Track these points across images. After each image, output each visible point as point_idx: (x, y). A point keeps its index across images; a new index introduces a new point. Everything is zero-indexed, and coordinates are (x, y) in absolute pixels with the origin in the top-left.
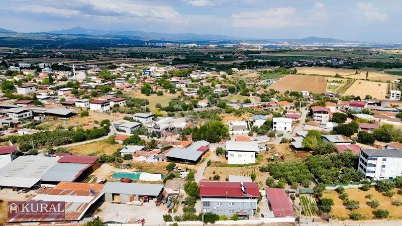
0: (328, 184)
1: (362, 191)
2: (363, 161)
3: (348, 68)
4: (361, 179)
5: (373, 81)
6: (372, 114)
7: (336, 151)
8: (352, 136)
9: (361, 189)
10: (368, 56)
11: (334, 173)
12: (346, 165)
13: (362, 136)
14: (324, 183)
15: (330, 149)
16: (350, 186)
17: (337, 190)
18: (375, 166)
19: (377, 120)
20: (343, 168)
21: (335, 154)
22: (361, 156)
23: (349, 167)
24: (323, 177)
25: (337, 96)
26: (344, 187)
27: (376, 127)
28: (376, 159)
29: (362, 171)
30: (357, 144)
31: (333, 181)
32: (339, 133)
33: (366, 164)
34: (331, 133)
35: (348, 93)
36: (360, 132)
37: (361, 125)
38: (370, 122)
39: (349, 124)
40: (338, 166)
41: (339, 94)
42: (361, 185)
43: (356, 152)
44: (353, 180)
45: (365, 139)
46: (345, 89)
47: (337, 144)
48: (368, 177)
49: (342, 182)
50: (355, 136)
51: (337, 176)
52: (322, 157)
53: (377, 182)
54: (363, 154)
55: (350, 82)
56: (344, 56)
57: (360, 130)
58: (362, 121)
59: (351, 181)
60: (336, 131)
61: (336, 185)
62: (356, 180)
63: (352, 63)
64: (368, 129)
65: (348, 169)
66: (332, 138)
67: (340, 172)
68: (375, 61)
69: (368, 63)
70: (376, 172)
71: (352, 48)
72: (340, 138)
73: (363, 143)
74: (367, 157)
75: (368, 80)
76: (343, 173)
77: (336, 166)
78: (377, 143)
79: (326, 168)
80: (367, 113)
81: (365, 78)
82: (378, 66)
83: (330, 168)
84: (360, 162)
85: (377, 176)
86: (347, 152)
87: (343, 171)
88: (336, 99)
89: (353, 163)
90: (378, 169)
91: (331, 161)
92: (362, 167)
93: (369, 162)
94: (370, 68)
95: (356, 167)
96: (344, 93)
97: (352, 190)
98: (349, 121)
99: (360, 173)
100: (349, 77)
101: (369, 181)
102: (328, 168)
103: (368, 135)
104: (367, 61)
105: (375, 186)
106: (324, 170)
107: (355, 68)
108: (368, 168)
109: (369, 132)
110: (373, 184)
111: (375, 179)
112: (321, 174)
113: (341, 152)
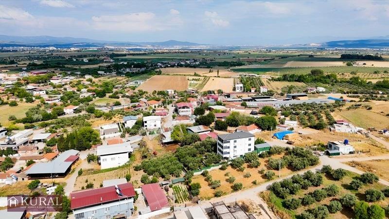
0: (196, 170)
1: (222, 171)
2: (220, 145)
3: (204, 68)
4: (220, 161)
5: (222, 77)
6: (224, 105)
7: (200, 140)
8: (211, 126)
9: (221, 169)
10: (217, 56)
11: (199, 159)
12: (208, 151)
13: (218, 125)
14: (192, 170)
15: (195, 138)
16: (212, 168)
17: (203, 174)
18: (229, 147)
19: (228, 109)
20: (206, 153)
21: (199, 142)
22: (218, 141)
23: (210, 152)
24: (190, 165)
25: (197, 92)
26: (208, 170)
27: (227, 115)
28: (229, 142)
29: (220, 153)
30: (215, 131)
31: (199, 167)
32: (200, 124)
33: (222, 147)
34: (195, 125)
35: (206, 88)
36: (216, 121)
37: (216, 115)
38: (223, 112)
39: (208, 115)
40: (202, 153)
41: (199, 91)
42: (220, 166)
43: (214, 139)
44: (214, 163)
45: (221, 127)
46: (202, 86)
47: (200, 134)
48: (225, 158)
49: (207, 166)
50: (213, 125)
51: (202, 161)
52: (189, 146)
53: (232, 161)
54: (220, 139)
55: (206, 79)
56: (199, 57)
57: (216, 119)
58: (217, 111)
59: (213, 164)
60: (198, 123)
61: (201, 169)
62: (217, 163)
63: (206, 62)
64: (222, 118)
65: (210, 154)
66: (195, 129)
67: (204, 157)
68: (223, 61)
69: (218, 63)
70: (230, 153)
71: (205, 50)
72: (202, 128)
73: (219, 130)
74: (222, 141)
75: (219, 77)
76: (206, 158)
77: (200, 153)
78: (229, 128)
79: (192, 156)
80: (221, 104)
81: (217, 75)
82: (225, 65)
83: (195, 156)
84: (218, 146)
85: (231, 156)
86: (208, 140)
87: (206, 156)
88: (197, 94)
89: (213, 149)
90: (231, 150)
91: (196, 149)
92: (220, 151)
93: (224, 145)
94: (220, 67)
95: (215, 151)
96: (202, 89)
97: (214, 171)
98: (207, 113)
99: (219, 156)
100: (205, 75)
101: (226, 161)
102: (194, 156)
103: (222, 122)
104: (217, 61)
105: (231, 165)
106: (191, 158)
107: (208, 67)
108: (224, 150)
109: (223, 120)
110: (229, 163)
111: (230, 159)
112: (189, 163)
113: (203, 139)
